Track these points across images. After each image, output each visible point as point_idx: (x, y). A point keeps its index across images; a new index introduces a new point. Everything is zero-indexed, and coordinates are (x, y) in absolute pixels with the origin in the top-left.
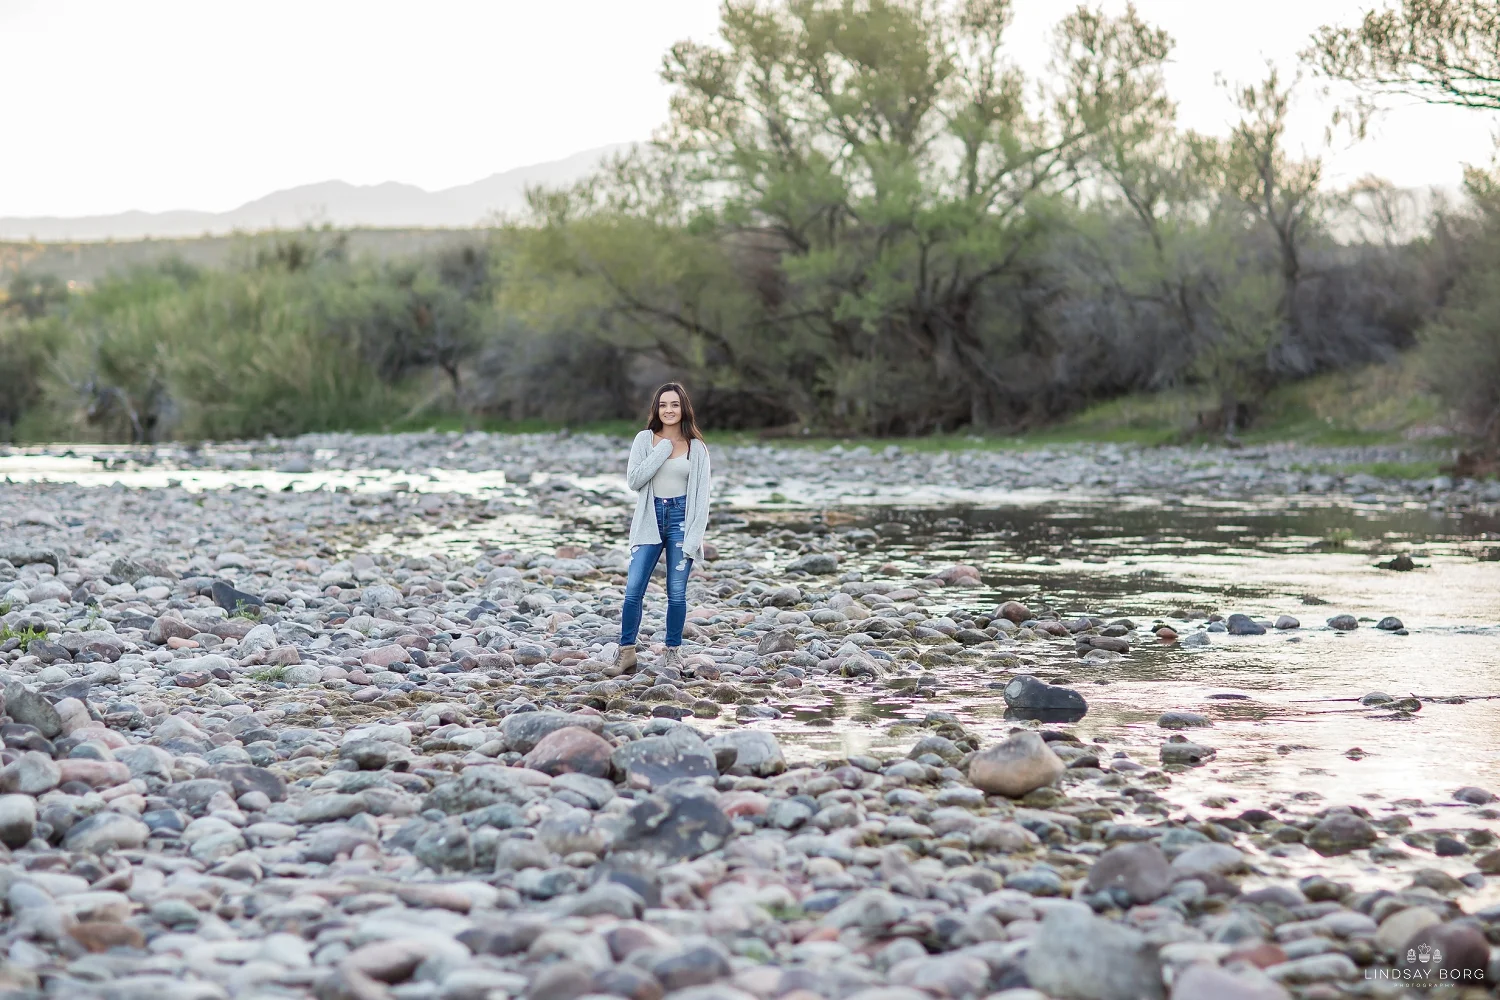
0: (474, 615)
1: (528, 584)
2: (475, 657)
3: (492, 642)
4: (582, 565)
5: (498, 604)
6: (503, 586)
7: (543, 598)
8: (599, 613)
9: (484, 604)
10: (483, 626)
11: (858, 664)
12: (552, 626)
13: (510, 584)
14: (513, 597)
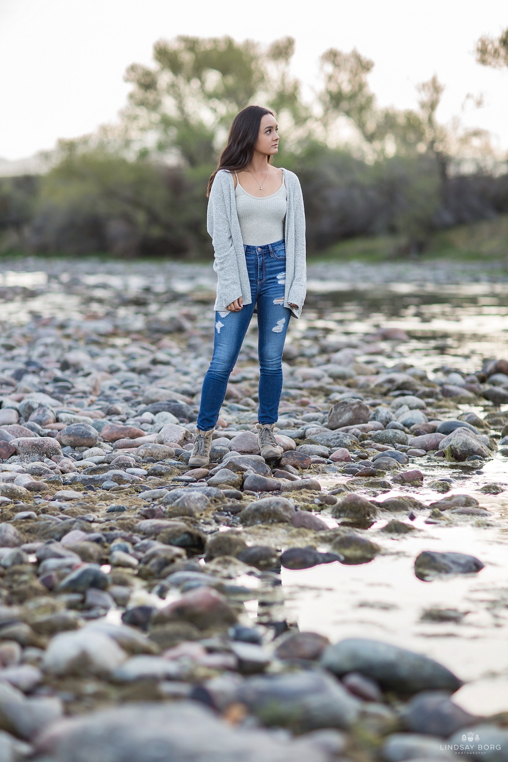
0: (19, 375)
1: (66, 343)
2: (14, 441)
3: (34, 415)
4: (104, 326)
5: (42, 362)
6: (46, 345)
7: (79, 356)
8: (133, 370)
9: (29, 363)
10: (27, 392)
11: (465, 444)
12: (95, 389)
13: (53, 345)
14: (54, 355)
